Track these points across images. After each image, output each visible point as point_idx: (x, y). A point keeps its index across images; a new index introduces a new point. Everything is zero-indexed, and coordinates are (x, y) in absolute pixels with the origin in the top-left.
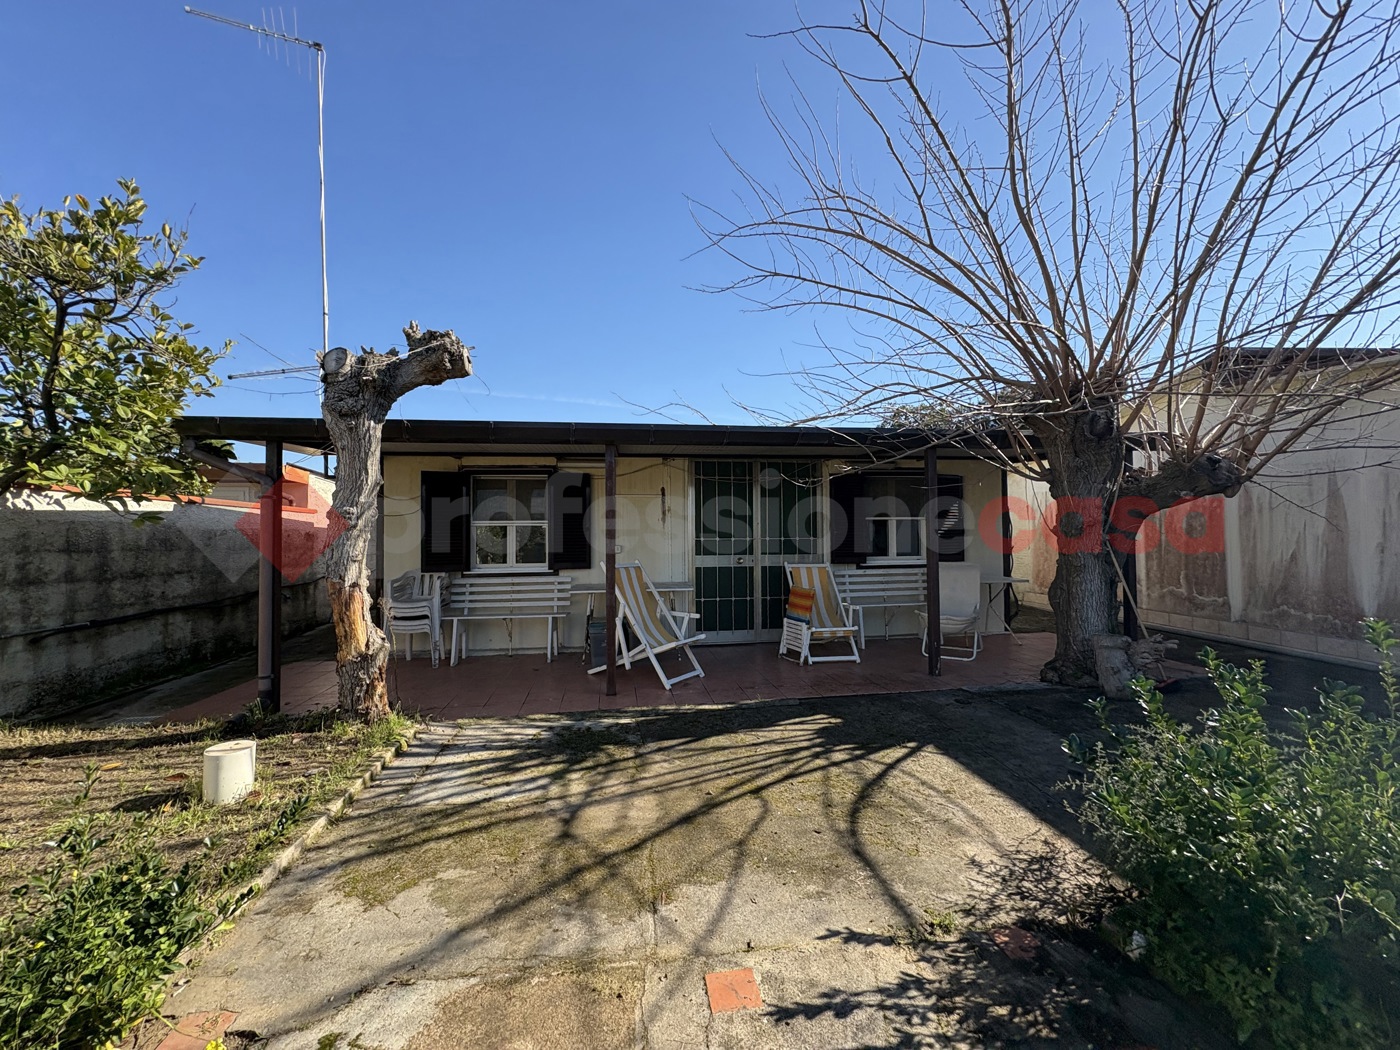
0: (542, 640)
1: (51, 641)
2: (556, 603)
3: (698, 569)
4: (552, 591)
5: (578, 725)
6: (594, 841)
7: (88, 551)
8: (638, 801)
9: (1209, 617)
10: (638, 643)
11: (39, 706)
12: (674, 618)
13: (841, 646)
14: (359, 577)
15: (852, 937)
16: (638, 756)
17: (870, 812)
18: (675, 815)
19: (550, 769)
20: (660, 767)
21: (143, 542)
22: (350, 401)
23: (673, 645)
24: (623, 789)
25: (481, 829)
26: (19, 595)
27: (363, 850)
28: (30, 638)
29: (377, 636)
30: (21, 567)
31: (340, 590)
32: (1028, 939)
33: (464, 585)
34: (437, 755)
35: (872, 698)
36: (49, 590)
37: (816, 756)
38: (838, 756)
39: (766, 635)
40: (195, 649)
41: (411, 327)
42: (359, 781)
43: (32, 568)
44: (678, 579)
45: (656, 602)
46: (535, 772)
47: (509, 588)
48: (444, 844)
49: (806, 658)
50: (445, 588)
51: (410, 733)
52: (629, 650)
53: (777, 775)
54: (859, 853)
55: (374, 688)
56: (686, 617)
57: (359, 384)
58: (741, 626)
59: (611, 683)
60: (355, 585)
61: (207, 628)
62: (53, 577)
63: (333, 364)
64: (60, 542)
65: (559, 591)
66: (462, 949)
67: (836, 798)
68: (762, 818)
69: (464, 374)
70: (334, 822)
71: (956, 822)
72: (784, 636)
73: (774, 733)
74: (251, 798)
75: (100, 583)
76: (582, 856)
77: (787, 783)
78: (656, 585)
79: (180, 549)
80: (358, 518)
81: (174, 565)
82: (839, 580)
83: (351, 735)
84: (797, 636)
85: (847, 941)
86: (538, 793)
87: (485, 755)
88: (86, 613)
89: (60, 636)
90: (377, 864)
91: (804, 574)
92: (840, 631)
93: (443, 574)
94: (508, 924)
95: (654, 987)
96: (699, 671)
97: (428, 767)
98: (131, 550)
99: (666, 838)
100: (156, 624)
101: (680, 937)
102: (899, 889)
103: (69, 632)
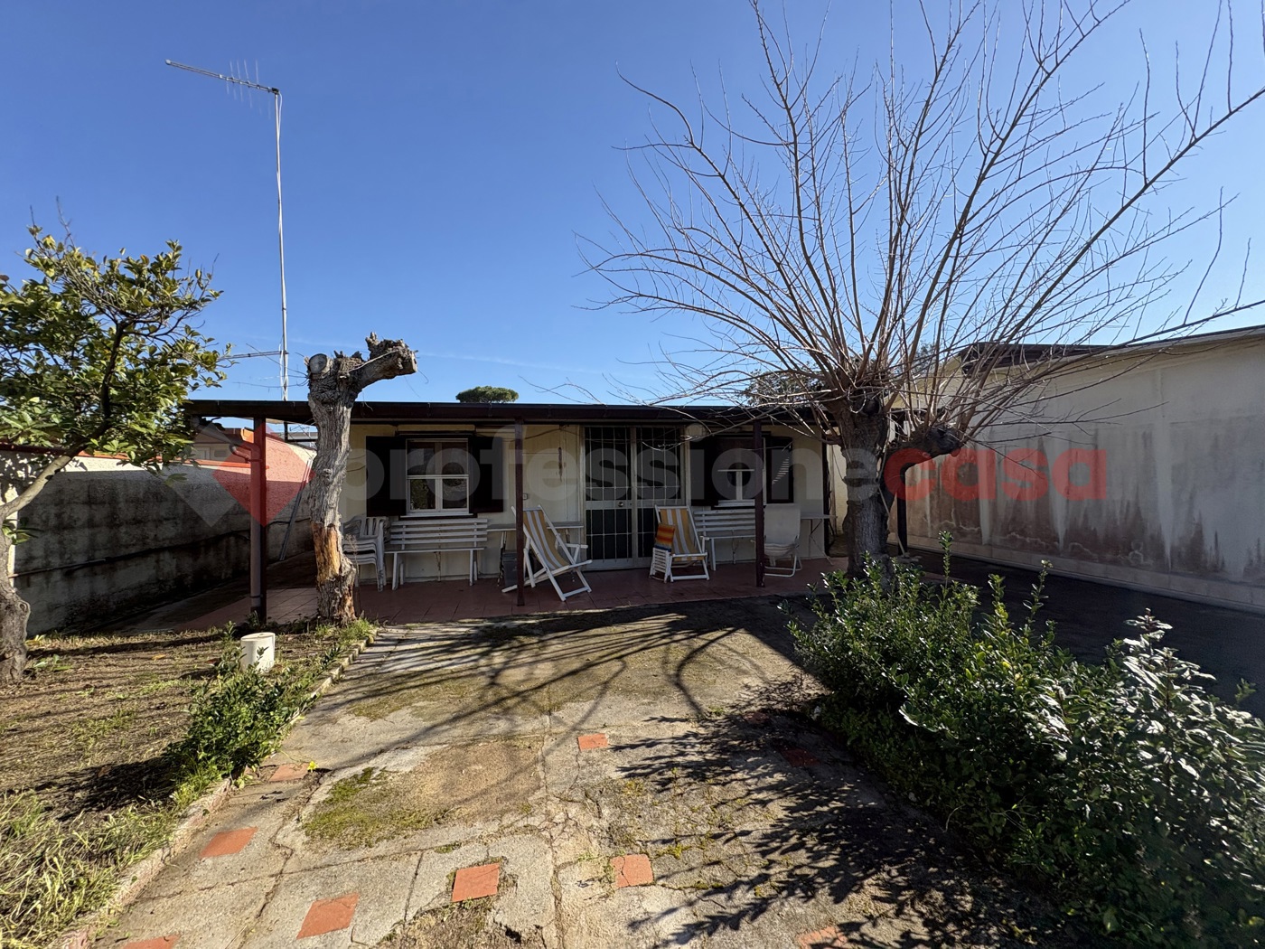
0: (466, 569)
1: (80, 573)
2: (475, 540)
3: (588, 512)
4: (472, 530)
5: (496, 625)
6: (512, 686)
7: (103, 503)
8: (540, 666)
9: (967, 542)
10: (541, 567)
11: (73, 623)
12: (569, 549)
13: (695, 568)
14: (334, 519)
15: (664, 719)
16: (540, 641)
17: (691, 665)
18: (564, 671)
19: (479, 650)
20: (555, 647)
21: (141, 496)
22: (330, 393)
23: (567, 567)
24: (530, 660)
25: (436, 683)
26: (57, 537)
27: (360, 695)
28: (65, 570)
29: (347, 563)
30: (58, 516)
31: (321, 530)
32: (764, 716)
33: (401, 526)
34: (396, 645)
35: (711, 602)
36: (78, 533)
37: (664, 637)
38: (678, 637)
39: (641, 562)
40: (179, 581)
41: (371, 337)
42: (347, 659)
43: (65, 516)
44: (572, 519)
45: (555, 537)
46: (469, 653)
47: (438, 528)
48: (413, 691)
49: (669, 577)
50: (387, 529)
51: (374, 632)
52: (534, 573)
53: (635, 648)
54: (679, 685)
55: (345, 601)
56: (578, 547)
57: (336, 380)
58: (622, 555)
59: (521, 597)
60: (331, 525)
61: (188, 564)
62: (79, 523)
63: (317, 366)
64: (83, 497)
65: (478, 530)
66: (436, 734)
67: (671, 658)
68: (621, 671)
69: (412, 371)
70: (335, 682)
71: (744, 668)
72: (654, 562)
73: (638, 625)
74: (276, 669)
75: (111, 528)
76: (504, 693)
77: (641, 653)
78: (555, 524)
79: (167, 500)
80: (334, 477)
81: (163, 513)
82: (697, 518)
83: (330, 634)
84: (663, 561)
85: (660, 721)
86: (472, 664)
87: (431, 644)
88: (103, 552)
89: (86, 570)
90: (371, 701)
91: (669, 513)
92: (694, 556)
93: (384, 518)
94: (462, 723)
95: (549, 743)
96: (587, 588)
97: (391, 652)
98: (132, 502)
99: (558, 683)
100: (151, 560)
101: (565, 724)
102: (697, 699)
103: (91, 566)
